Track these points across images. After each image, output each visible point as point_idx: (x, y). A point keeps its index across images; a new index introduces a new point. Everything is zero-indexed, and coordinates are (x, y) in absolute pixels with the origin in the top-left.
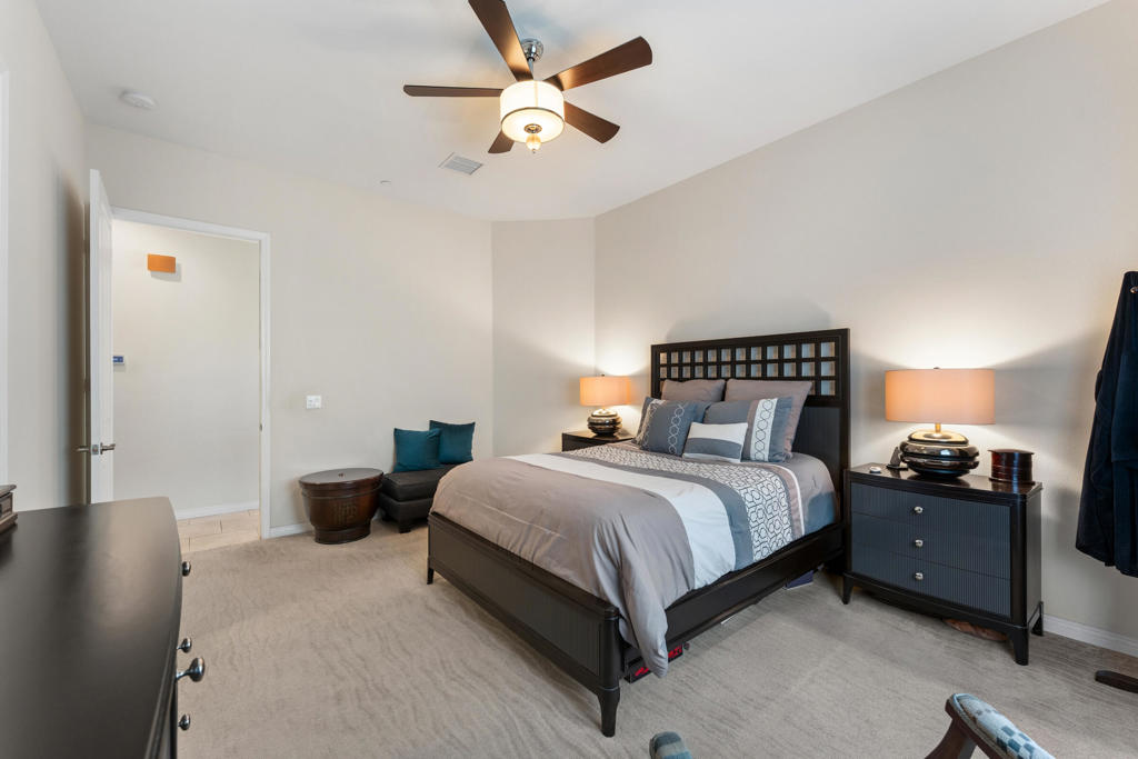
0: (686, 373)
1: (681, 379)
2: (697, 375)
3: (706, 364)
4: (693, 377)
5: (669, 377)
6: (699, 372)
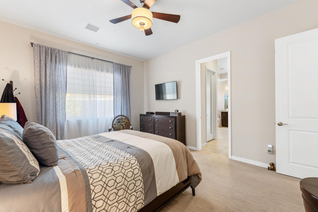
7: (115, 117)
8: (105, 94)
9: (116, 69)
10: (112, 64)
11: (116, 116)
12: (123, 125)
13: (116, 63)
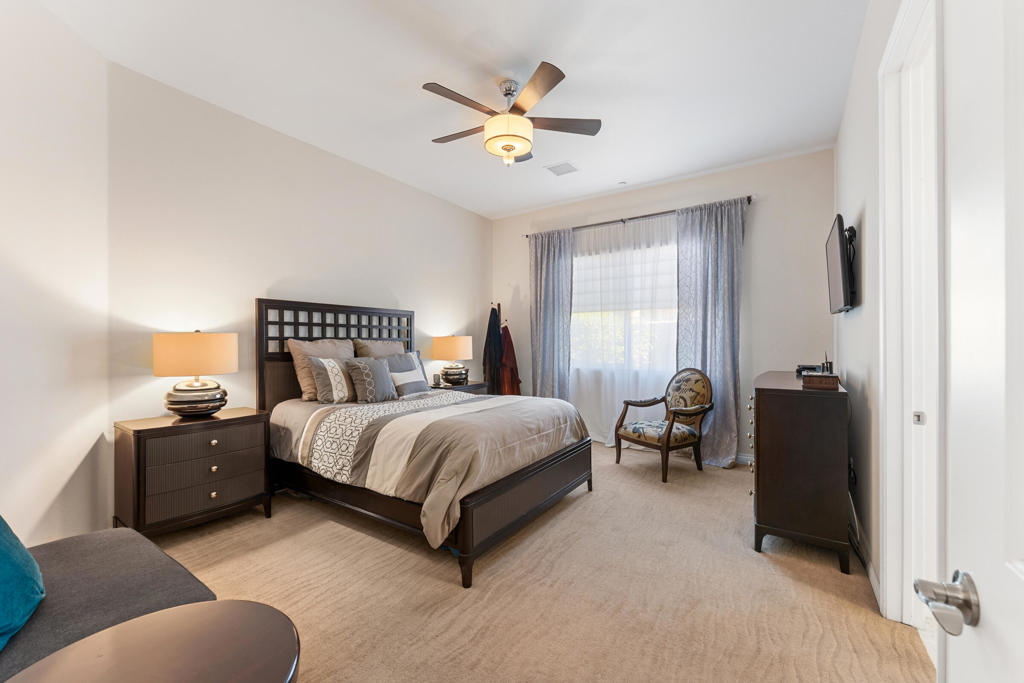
0: (317, 332)
1: (311, 339)
2: (328, 335)
3: (336, 326)
4: (324, 337)
5: (296, 337)
6: (330, 332)
7: (680, 370)
8: (652, 305)
9: (686, 226)
10: (673, 217)
11: (684, 368)
12: (685, 400)
13: (687, 209)
